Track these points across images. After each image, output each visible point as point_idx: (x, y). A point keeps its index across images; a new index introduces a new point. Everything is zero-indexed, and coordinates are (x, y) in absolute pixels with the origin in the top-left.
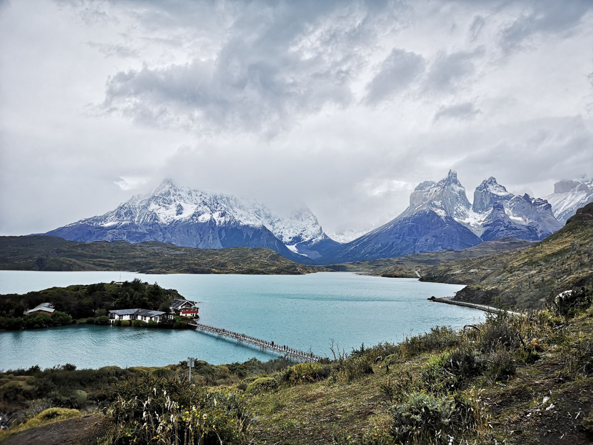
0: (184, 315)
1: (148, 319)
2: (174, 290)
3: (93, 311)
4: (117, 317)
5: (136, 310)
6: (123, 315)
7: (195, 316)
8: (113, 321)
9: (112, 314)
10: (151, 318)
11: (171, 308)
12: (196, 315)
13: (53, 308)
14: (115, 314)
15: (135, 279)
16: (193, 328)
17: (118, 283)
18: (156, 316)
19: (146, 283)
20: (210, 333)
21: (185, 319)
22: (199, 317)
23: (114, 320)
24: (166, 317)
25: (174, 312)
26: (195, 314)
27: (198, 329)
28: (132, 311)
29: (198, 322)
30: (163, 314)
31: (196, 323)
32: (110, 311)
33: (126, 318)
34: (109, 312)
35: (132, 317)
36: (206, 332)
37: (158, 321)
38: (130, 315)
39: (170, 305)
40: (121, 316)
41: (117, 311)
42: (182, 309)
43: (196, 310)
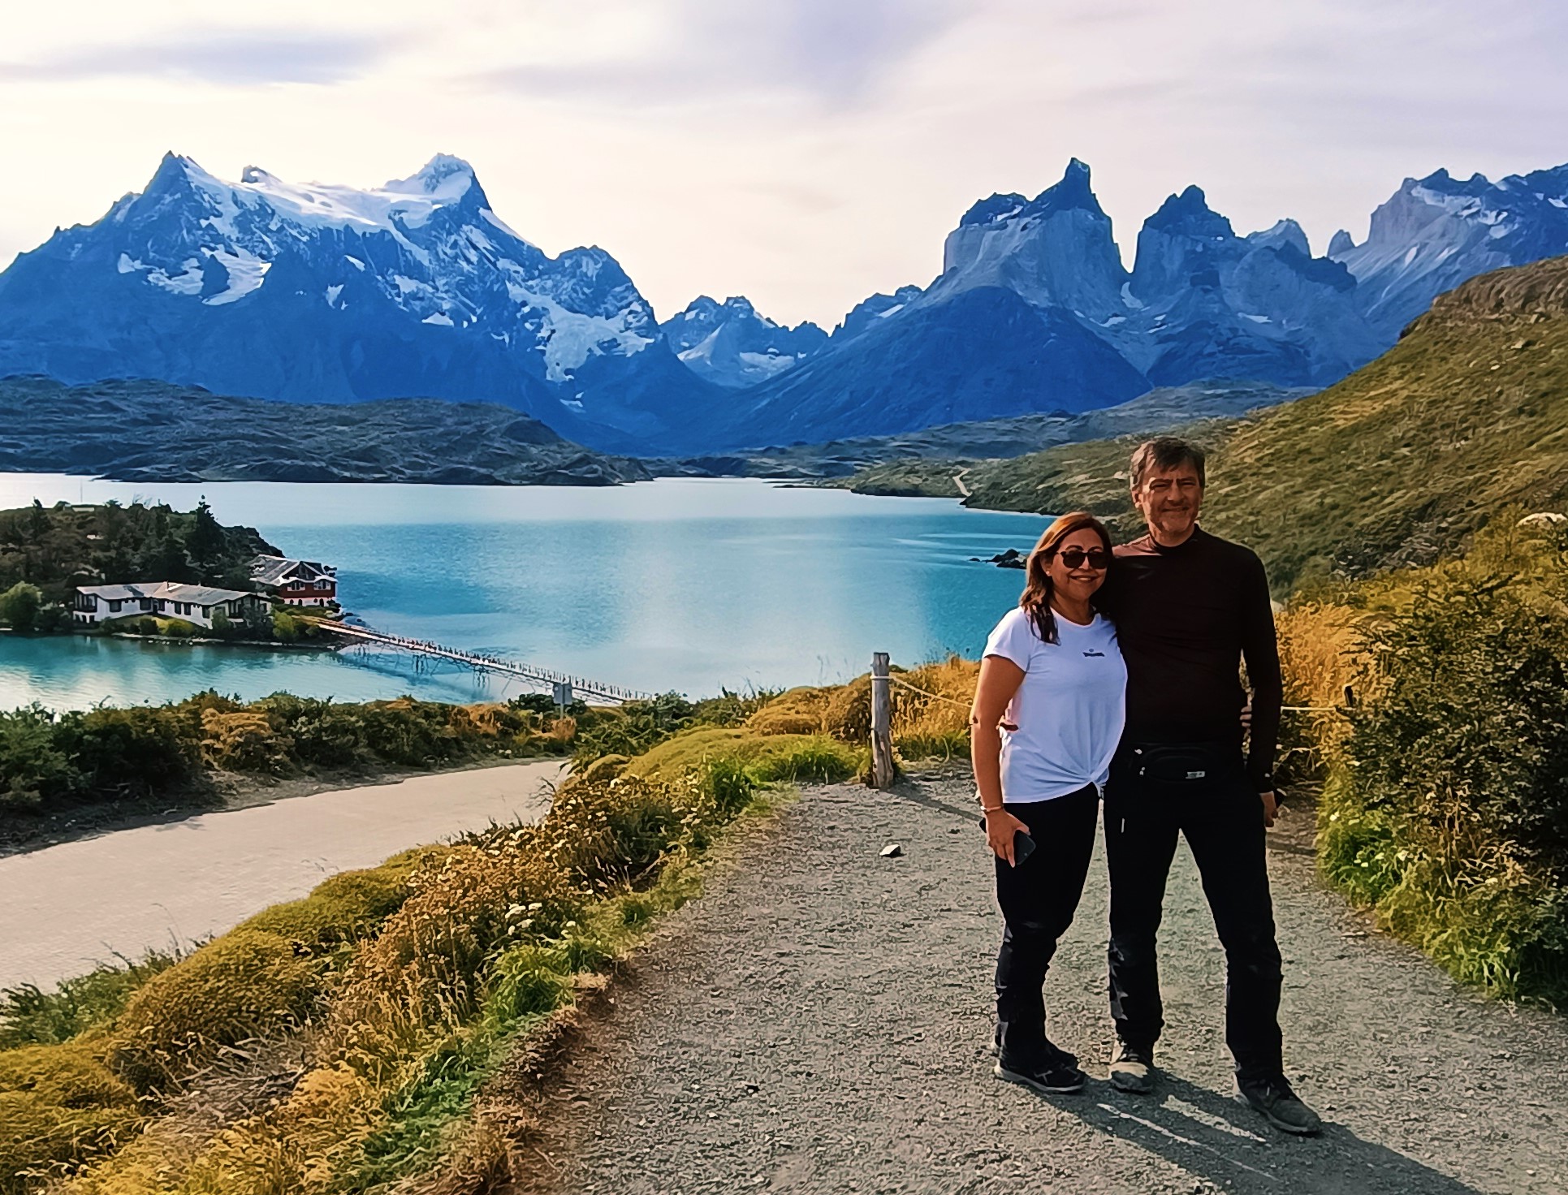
1: (195, 611)
2: (248, 528)
4: (103, 607)
5: (155, 586)
6: (119, 601)
7: (326, 603)
8: (92, 618)
9: (86, 598)
10: (206, 609)
14: (96, 596)
18: (217, 603)
19: (165, 509)
24: (249, 607)
26: (325, 599)
28: (144, 590)
30: (240, 599)
32: (82, 590)
33: (130, 609)
34: (79, 593)
38: (141, 600)
40: (115, 603)
41: (102, 589)
42: (288, 585)
43: (328, 588)
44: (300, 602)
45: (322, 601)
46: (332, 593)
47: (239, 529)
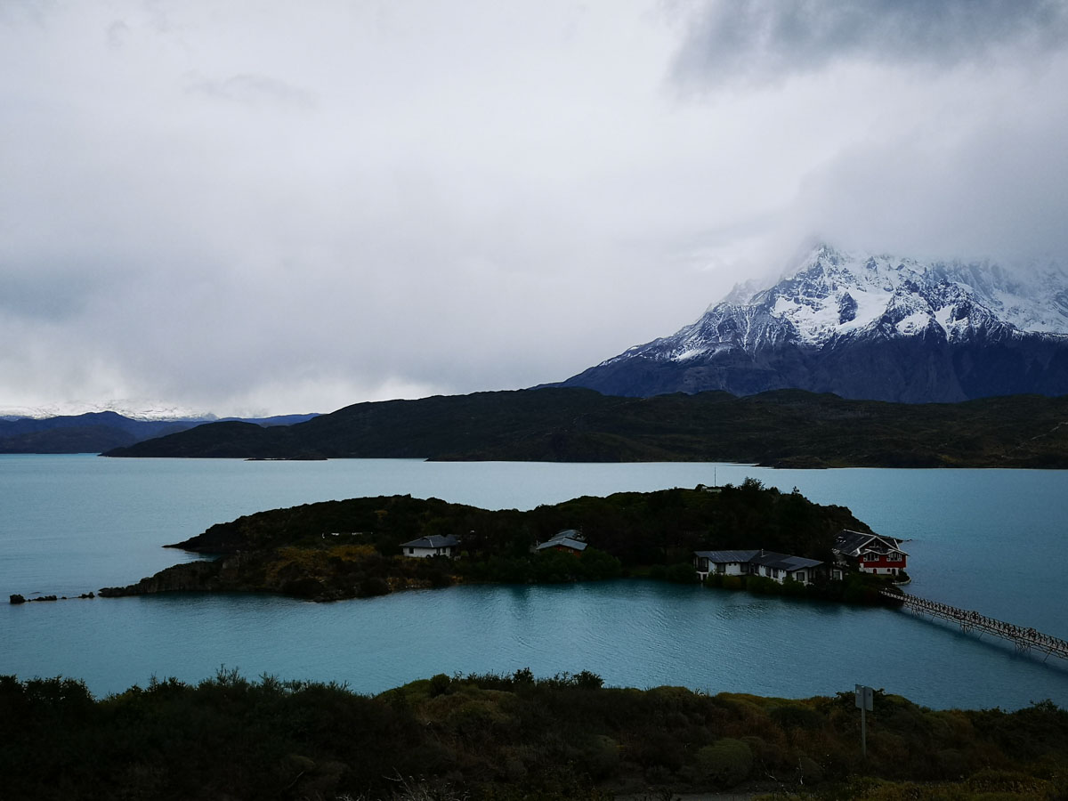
0: (870, 570)
1: (782, 575)
2: (841, 507)
3: (663, 550)
4: (712, 567)
5: (754, 552)
6: (725, 564)
7: (897, 573)
8: (705, 576)
9: (701, 560)
10: (789, 573)
11: (836, 552)
12: (901, 572)
13: (584, 542)
14: (708, 559)
15: (748, 481)
16: (894, 606)
17: (712, 488)
18: (798, 569)
19: (774, 490)
20: (937, 619)
21: (874, 579)
22: (908, 578)
23: (707, 573)
24: (824, 573)
25: (844, 563)
26: (897, 569)
27: (908, 608)
28: (746, 555)
29: (905, 590)
30: (818, 566)
31: (900, 593)
32: (697, 553)
33: (733, 570)
34: (696, 556)
35: (745, 569)
36: (927, 615)
37: (805, 582)
38: (742, 564)
39: (835, 545)
40: (721, 566)
41: (713, 553)
42: (865, 556)
43: (900, 559)
44: (875, 571)
45: (894, 571)
46: (903, 564)
47: (833, 508)
